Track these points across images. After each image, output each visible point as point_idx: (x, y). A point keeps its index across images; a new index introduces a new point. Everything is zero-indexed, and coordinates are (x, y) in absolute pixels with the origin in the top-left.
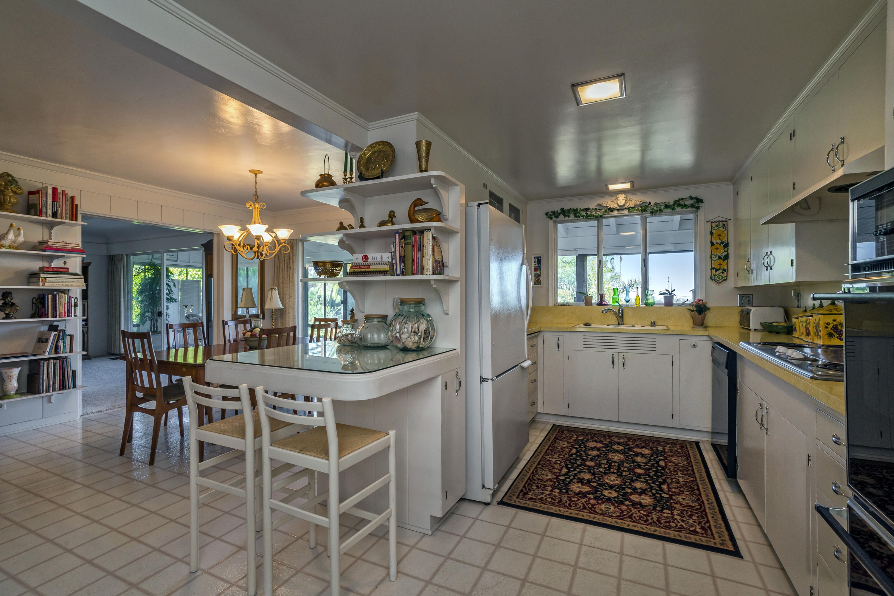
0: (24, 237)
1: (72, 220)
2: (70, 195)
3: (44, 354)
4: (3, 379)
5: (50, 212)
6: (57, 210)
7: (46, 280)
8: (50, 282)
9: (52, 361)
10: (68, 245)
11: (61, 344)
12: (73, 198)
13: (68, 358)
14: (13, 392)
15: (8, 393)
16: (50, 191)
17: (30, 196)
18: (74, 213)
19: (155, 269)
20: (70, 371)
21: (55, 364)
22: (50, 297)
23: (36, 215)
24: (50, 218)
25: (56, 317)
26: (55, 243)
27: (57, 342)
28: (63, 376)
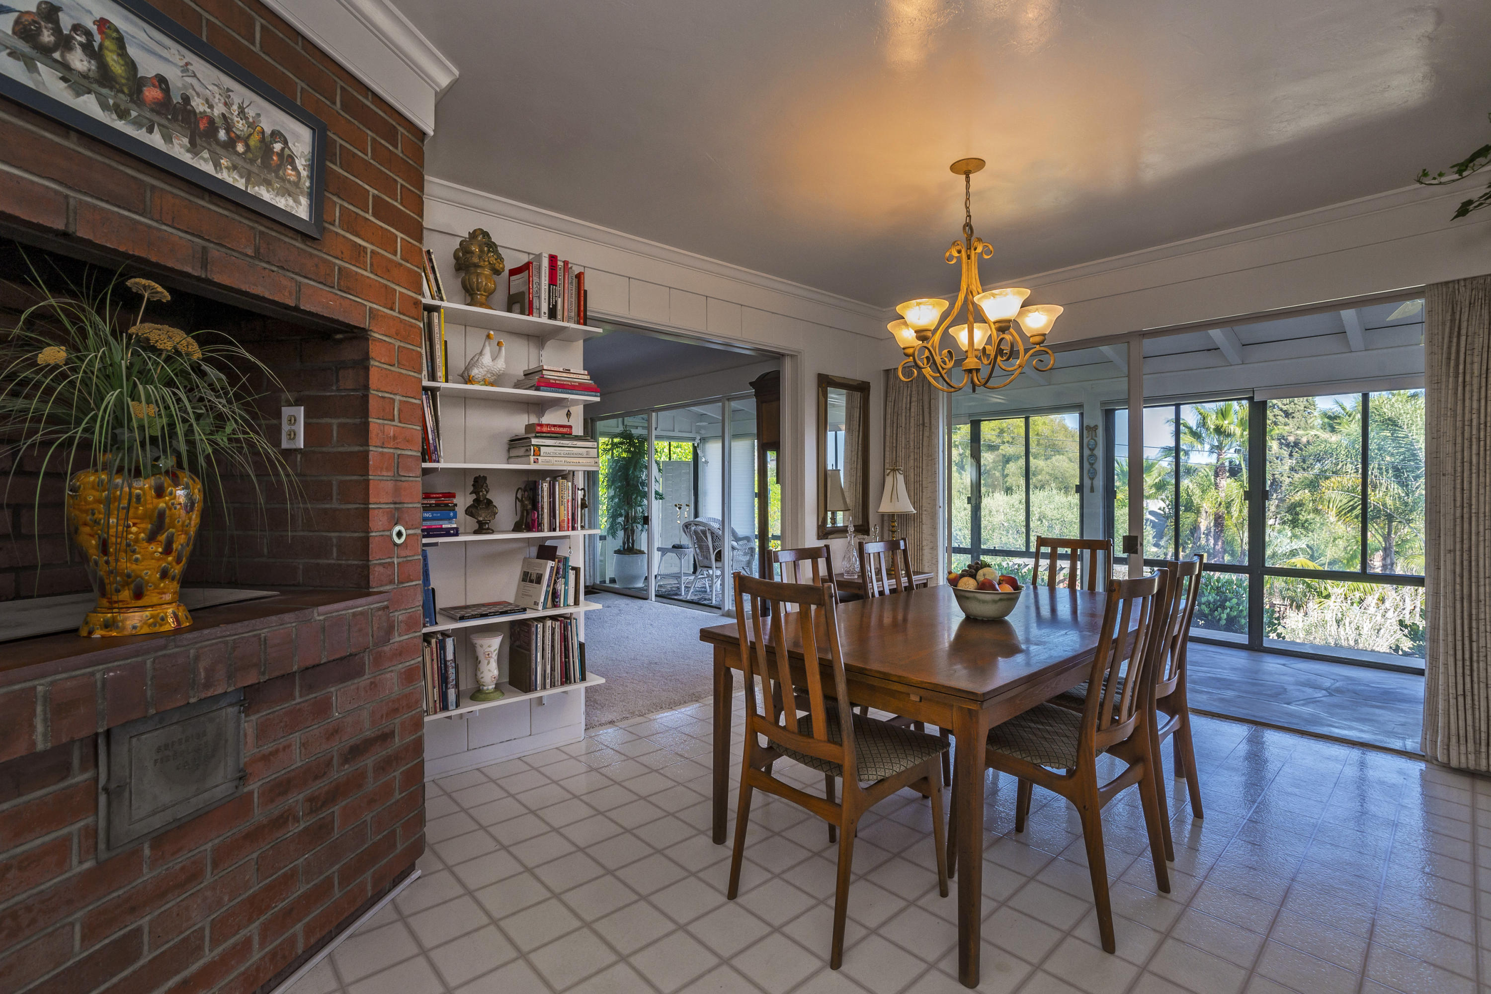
0: (506, 362)
1: (579, 323)
2: (577, 270)
3: (535, 607)
4: (477, 658)
5: (545, 308)
6: (556, 302)
7: (539, 450)
8: (548, 455)
9: (549, 623)
10: (572, 376)
11: (560, 587)
12: (579, 277)
13: (574, 616)
14: (491, 687)
15: (485, 688)
16: (545, 263)
17: (512, 278)
18: (582, 309)
19: (631, 444)
20: (576, 646)
21: (553, 629)
22: (546, 486)
23: (522, 312)
24: (544, 320)
25: (554, 530)
26: (553, 373)
27: (555, 582)
28: (567, 656)
